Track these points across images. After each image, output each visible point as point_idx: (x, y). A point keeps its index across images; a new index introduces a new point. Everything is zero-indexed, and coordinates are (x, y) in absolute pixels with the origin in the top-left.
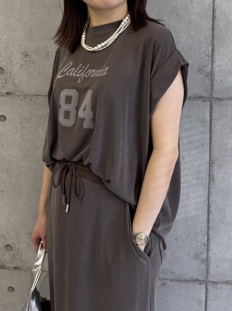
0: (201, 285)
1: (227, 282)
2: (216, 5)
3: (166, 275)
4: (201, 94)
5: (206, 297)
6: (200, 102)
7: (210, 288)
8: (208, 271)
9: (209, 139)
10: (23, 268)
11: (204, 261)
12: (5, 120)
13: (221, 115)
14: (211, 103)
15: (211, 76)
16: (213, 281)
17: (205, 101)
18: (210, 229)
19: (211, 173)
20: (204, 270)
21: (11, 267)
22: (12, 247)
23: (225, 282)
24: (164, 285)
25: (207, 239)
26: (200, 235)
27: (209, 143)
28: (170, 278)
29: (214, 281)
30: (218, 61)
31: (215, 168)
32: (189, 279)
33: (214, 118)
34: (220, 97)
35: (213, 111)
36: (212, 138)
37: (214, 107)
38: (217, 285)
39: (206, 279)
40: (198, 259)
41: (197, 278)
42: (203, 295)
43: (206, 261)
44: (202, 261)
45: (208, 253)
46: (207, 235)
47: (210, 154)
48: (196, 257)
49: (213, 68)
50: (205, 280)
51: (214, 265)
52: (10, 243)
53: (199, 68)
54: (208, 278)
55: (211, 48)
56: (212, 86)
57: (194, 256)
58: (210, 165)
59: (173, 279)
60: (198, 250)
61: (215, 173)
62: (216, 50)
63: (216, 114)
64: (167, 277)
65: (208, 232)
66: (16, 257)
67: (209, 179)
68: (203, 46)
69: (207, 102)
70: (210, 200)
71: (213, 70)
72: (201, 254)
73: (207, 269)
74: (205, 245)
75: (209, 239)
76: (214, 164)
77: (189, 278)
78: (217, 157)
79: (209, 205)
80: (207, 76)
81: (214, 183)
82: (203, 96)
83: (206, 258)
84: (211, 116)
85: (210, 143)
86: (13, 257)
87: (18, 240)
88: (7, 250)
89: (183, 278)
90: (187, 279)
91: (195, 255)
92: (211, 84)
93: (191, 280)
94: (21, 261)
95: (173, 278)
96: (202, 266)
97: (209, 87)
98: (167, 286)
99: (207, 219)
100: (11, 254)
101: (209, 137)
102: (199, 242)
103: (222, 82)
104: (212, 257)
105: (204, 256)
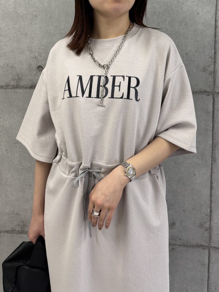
0: (205, 250)
5: (208, 260)
7: (213, 253)
8: (210, 237)
11: (207, 229)
14: (213, 97)
16: (215, 246)
17: (208, 95)
18: (212, 203)
20: (207, 237)
25: (210, 211)
26: (204, 207)
39: (209, 244)
43: (209, 230)
45: (210, 222)
46: (210, 207)
55: (214, 51)
56: (214, 82)
59: (181, 245)
74: (208, 216)
75: (211, 210)
77: (195, 243)
79: (211, 182)
80: (210, 74)
83: (209, 227)
90: (193, 244)
92: (214, 81)
93: (197, 246)
95: (181, 243)
101: (212, 125)
105: (207, 225)
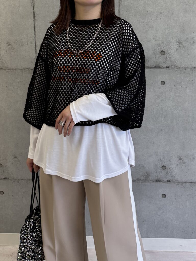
10: (173, 181)
12: (164, 84)
21: (165, 181)
22: (166, 167)
52: (165, 165)
66: (169, 174)
86: (167, 174)
87: (170, 162)
88: (163, 169)
94: (172, 176)
100: (165, 172)
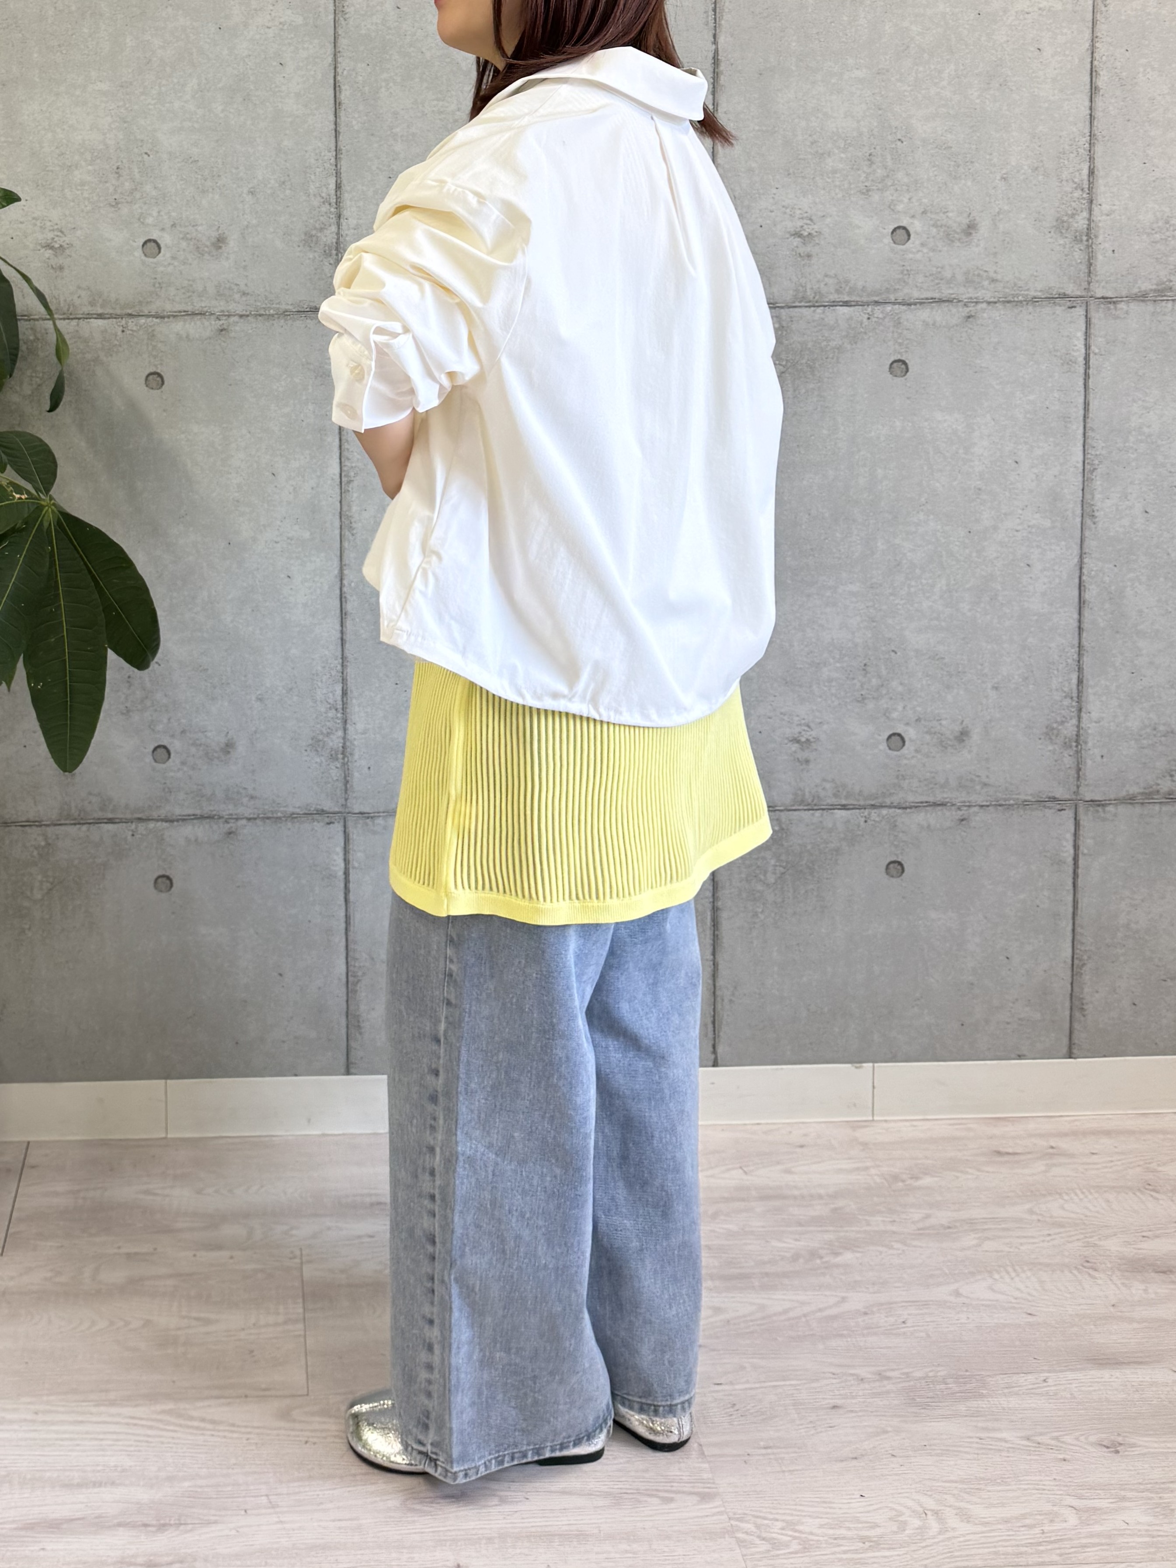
1: (1130, 799)
2: (1097, 58)
3: (968, 793)
4: (1062, 288)
6: (1059, 310)
9: (1081, 406)
13: (1114, 342)
15: (1087, 240)
19: (1088, 496)
23: (1124, 798)
24: (964, 822)
27: (1081, 418)
28: (980, 799)
29: (1096, 798)
30: (1105, 201)
31: (1098, 483)
32: (1029, 798)
33: (1097, 351)
34: (1109, 294)
35: (1092, 331)
36: (1091, 405)
37: (1094, 321)
38: (1104, 811)
40: (1053, 738)
41: (1050, 795)
42: (1067, 841)
44: (1065, 743)
47: (1084, 446)
48: (1050, 733)
49: (1093, 218)
50: (1074, 797)
51: (1097, 752)
53: (1057, 220)
54: (1080, 792)
57: (1045, 730)
58: (1084, 477)
60: (1053, 715)
61: (1098, 496)
62: (1100, 172)
63: (1100, 340)
64: (974, 798)
65: (1079, 661)
67: (1082, 515)
68: (1066, 162)
69: (1077, 309)
70: (1085, 571)
71: (1092, 225)
72: (1062, 722)
73: (1078, 765)
76: (1094, 474)
78: (1104, 452)
81: (1094, 523)
82: (1067, 293)
84: (1087, 347)
85: (1085, 417)
89: (1014, 796)
91: (1047, 727)
96: (1064, 759)
97: (1084, 268)
98: (973, 824)
99: (1076, 624)
102: (1057, 690)
103: (1116, 255)
104: (1090, 731)
